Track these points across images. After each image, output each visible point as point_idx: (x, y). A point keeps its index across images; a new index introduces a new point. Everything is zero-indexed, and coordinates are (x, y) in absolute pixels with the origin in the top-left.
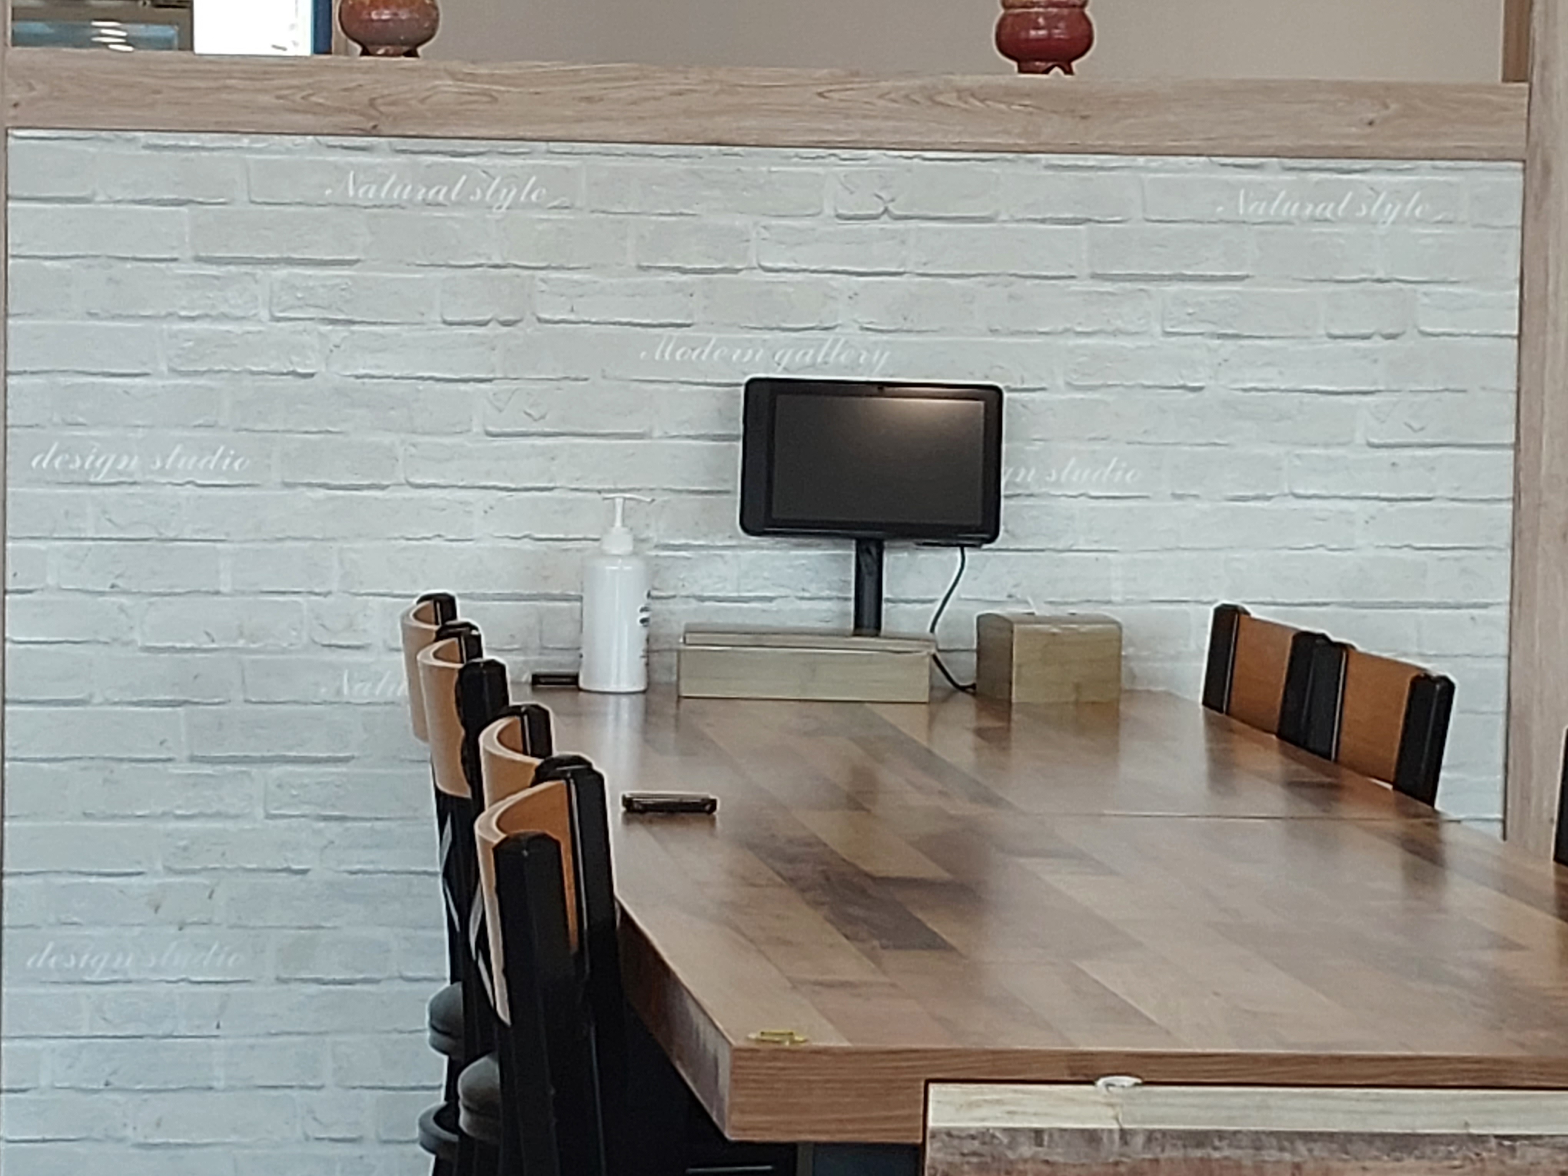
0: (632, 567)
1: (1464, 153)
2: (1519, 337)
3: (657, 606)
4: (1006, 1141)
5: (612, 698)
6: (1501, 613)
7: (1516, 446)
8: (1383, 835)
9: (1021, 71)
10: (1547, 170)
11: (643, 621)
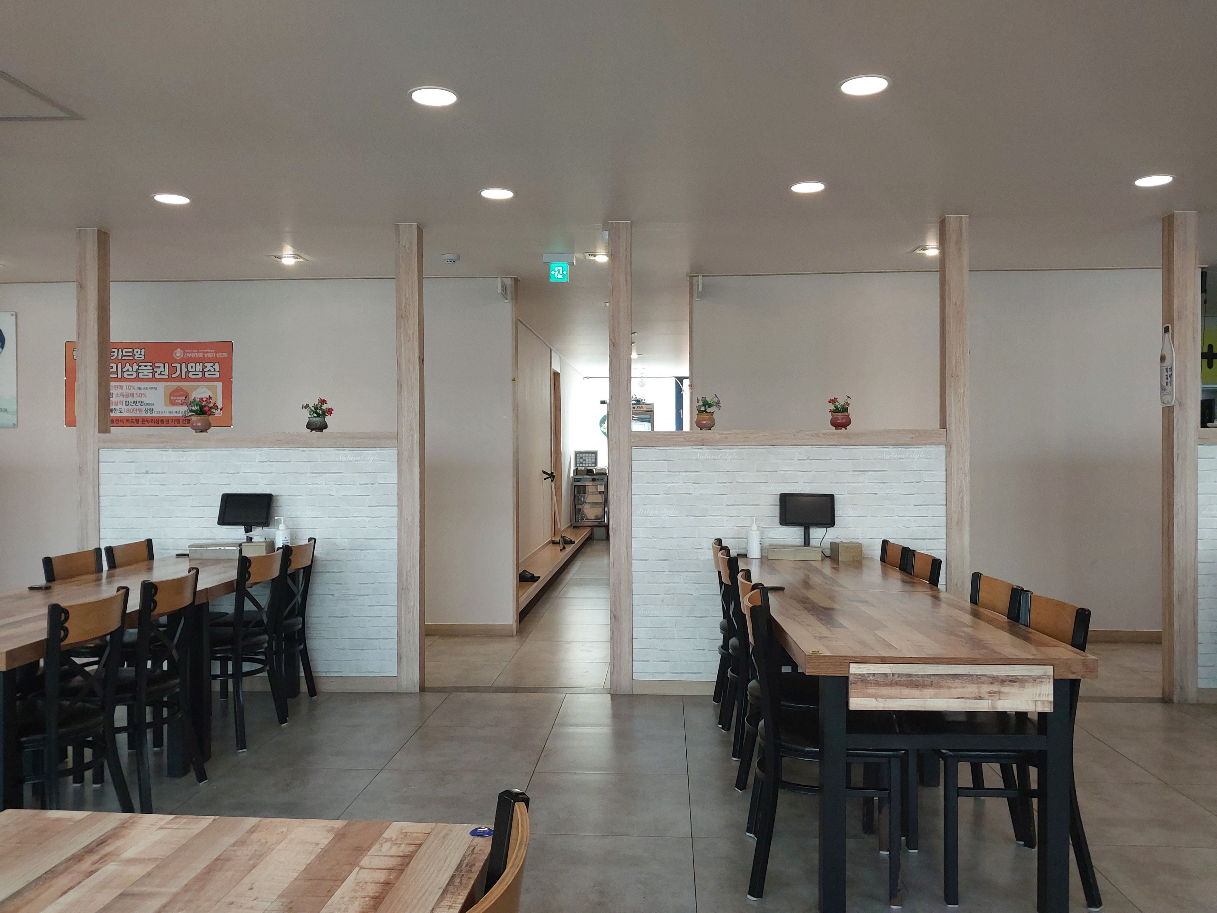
0: (758, 532)
1: (932, 444)
2: (946, 482)
3: (762, 540)
4: (867, 676)
5: (754, 560)
6: (945, 541)
7: (946, 505)
8: (926, 593)
9: (836, 429)
10: (951, 447)
11: (760, 543)
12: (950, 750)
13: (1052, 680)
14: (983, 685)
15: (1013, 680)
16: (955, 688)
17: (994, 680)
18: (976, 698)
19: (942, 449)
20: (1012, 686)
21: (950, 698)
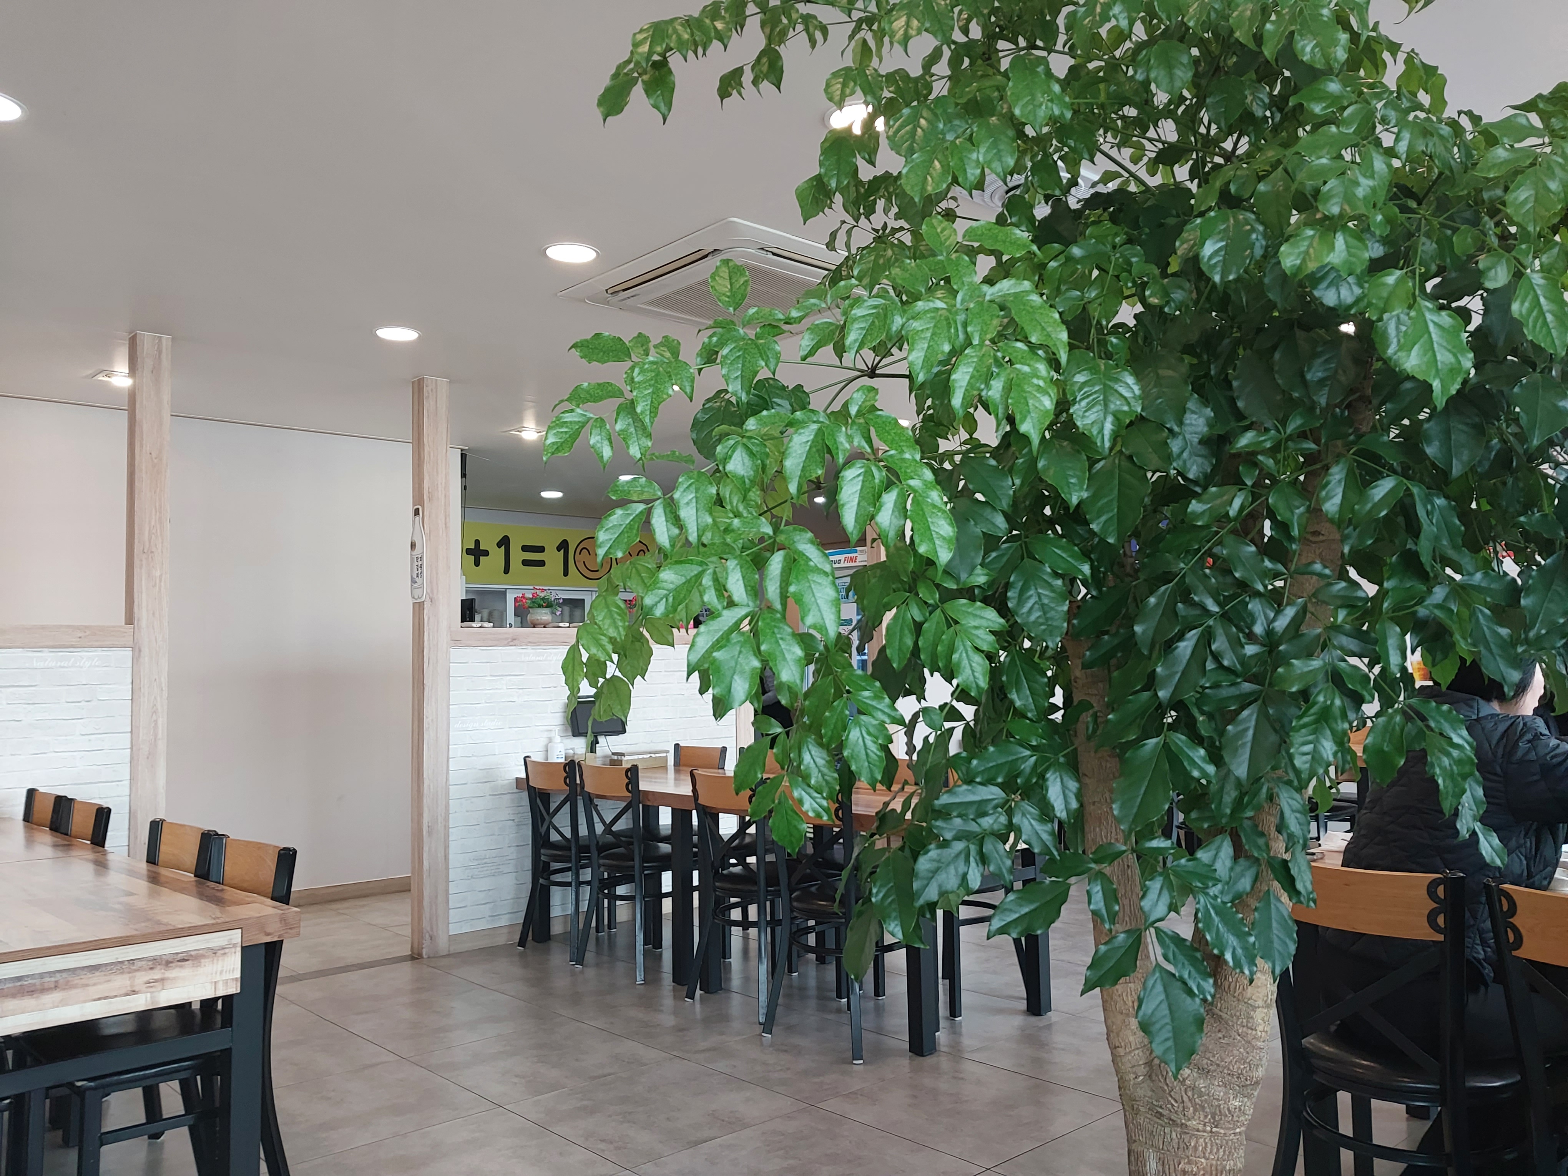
1: (112, 646)
6: (127, 783)
7: (131, 732)
8: (87, 860)
10: (140, 651)
12: (89, 1080)
13: (239, 949)
14: (138, 974)
15: (184, 959)
16: (94, 985)
17: (156, 962)
18: (127, 995)
19: (128, 653)
20: (181, 967)
21: (85, 1002)
